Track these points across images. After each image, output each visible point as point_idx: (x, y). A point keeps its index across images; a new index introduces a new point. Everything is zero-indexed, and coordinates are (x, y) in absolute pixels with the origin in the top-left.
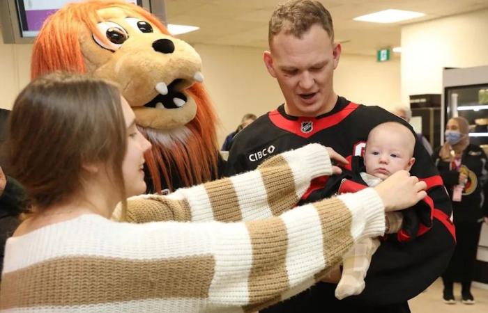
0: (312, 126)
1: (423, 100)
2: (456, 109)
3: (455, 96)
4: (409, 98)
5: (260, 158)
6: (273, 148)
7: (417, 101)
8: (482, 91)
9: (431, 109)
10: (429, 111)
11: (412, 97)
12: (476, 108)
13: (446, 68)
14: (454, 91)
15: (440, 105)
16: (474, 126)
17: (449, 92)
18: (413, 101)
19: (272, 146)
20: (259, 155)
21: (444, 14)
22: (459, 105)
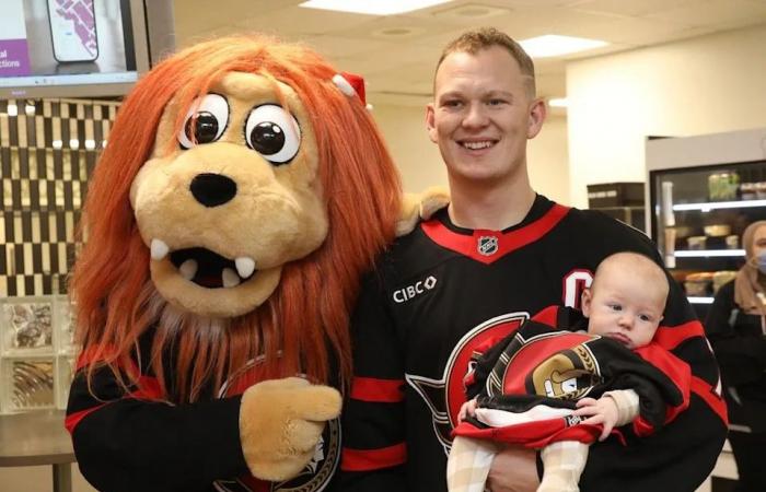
0: (495, 244)
1: (612, 194)
2: (670, 209)
3: (668, 186)
4: (586, 190)
5: (411, 296)
6: (434, 280)
7: (601, 195)
8: (714, 177)
9: (627, 209)
10: (623, 212)
11: (592, 189)
12: (706, 207)
13: (651, 138)
14: (665, 177)
15: (642, 202)
16: (703, 238)
17: (658, 178)
18: (593, 195)
19: (432, 278)
20: (410, 292)
21: (641, 43)
22: (676, 201)
